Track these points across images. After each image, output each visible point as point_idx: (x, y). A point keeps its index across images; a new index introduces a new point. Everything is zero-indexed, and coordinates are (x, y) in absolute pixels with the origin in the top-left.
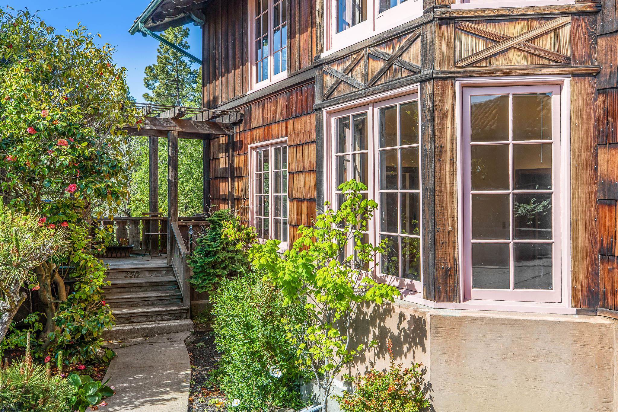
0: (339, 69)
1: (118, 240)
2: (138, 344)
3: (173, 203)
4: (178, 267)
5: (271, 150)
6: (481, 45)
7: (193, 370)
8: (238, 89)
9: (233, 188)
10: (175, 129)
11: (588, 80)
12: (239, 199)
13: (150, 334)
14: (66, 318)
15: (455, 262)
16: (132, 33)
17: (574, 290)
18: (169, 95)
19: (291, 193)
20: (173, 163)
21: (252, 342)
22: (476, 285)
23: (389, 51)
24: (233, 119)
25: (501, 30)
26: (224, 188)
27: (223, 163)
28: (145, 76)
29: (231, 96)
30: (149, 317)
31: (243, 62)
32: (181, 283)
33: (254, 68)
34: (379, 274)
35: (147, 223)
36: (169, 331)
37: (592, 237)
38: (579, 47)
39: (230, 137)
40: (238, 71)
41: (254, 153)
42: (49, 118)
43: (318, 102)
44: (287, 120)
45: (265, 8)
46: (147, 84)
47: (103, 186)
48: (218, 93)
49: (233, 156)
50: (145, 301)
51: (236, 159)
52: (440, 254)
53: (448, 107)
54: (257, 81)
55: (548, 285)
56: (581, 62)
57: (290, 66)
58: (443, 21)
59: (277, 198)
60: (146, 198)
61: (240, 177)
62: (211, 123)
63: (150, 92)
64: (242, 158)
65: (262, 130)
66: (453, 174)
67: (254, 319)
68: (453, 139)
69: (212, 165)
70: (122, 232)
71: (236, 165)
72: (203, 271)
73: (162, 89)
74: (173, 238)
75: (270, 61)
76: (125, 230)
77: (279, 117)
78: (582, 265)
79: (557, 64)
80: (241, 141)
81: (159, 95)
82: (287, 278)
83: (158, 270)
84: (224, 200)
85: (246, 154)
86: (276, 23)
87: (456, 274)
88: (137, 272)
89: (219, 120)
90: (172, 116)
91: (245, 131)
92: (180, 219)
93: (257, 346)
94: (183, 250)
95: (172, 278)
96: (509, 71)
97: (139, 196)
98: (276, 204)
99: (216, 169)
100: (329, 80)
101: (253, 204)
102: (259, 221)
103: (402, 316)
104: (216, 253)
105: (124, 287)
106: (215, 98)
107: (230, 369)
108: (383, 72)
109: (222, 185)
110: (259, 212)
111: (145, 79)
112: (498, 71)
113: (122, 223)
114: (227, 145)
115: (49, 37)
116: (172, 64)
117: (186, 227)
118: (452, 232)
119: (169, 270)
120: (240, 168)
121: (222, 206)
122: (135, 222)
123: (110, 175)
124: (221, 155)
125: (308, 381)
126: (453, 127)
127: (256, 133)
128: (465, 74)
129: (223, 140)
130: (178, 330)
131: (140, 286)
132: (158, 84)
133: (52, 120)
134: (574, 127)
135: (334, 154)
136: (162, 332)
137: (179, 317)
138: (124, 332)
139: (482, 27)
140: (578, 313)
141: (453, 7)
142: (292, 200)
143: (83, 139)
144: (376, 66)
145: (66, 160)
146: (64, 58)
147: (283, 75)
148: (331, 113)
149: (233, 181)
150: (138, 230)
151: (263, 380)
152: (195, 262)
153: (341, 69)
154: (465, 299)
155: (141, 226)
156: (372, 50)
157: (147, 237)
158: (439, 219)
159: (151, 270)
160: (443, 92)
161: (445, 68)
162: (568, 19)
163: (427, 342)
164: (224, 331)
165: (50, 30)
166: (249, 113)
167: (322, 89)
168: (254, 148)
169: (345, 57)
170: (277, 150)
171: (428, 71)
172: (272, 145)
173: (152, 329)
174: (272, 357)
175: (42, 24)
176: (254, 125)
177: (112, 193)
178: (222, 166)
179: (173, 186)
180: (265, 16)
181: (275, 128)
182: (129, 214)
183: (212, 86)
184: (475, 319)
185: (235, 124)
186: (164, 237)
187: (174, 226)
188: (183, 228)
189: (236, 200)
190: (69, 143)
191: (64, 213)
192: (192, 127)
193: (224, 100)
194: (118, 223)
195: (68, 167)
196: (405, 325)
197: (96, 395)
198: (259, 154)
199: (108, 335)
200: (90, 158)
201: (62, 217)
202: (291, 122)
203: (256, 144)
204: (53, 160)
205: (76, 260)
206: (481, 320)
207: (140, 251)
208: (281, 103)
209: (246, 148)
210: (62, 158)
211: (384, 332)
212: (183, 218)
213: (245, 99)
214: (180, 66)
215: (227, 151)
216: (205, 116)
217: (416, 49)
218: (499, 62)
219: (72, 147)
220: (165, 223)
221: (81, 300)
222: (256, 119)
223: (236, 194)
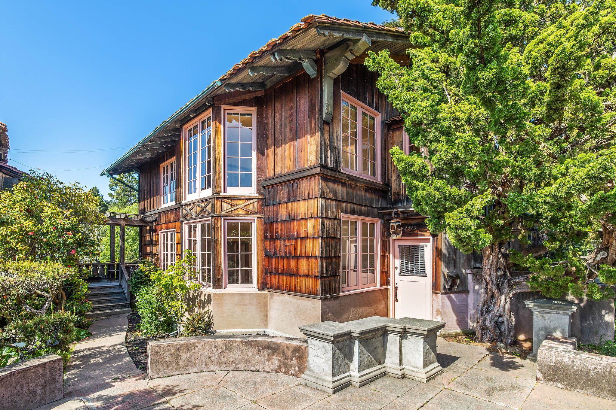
0: (188, 208)
1: (93, 274)
2: (103, 319)
3: (122, 256)
4: (124, 285)
5: (169, 234)
6: (230, 207)
7: (129, 325)
8: (155, 206)
9: (152, 249)
10: (123, 223)
11: (262, 219)
12: (155, 254)
13: (110, 315)
14: (69, 306)
15: (221, 276)
16: (102, 175)
17: (258, 283)
18: (125, 195)
19: (177, 252)
20: (122, 238)
21: (152, 308)
22: (229, 283)
23: (203, 205)
24: (153, 219)
25: (236, 202)
26: (148, 249)
27: (148, 238)
28: (110, 183)
29: (152, 209)
30: (109, 308)
31: (158, 194)
32: (126, 292)
33: (162, 198)
34: (201, 281)
35: (109, 266)
36: (119, 313)
37: (263, 267)
38: (259, 209)
39: (151, 227)
40: (155, 198)
41: (162, 234)
42: (63, 224)
43: (181, 219)
44: (175, 222)
45: (167, 173)
46: (111, 187)
47: (88, 251)
48: (146, 206)
49: (153, 236)
50: (107, 301)
51: (154, 237)
52: (216, 273)
53: (219, 226)
54: (164, 204)
55: (251, 282)
56: (260, 214)
57: (176, 199)
58: (218, 198)
59: (172, 254)
60: (108, 253)
61: (156, 245)
62: (142, 220)
63: (113, 193)
64: (157, 236)
65: (165, 225)
66: (221, 247)
67: (153, 300)
68: (221, 236)
69: (143, 238)
70: (95, 270)
71: (154, 239)
72: (136, 286)
73: (121, 191)
74: (122, 272)
75: (169, 196)
76: (97, 270)
77: (172, 220)
78: (260, 275)
79: (253, 214)
80: (156, 229)
81: (118, 194)
82: (164, 283)
83: (114, 287)
84: (149, 255)
85: (158, 235)
86: (172, 180)
87: (222, 280)
88: (104, 288)
89: (146, 219)
90: (122, 217)
91: (158, 225)
92: (126, 264)
93: (154, 311)
94: (127, 277)
95: (121, 290)
96: (238, 215)
97: (105, 251)
98: (171, 257)
99: (145, 240)
100: (185, 212)
101: (161, 257)
102: (164, 264)
103: (205, 295)
104: (142, 277)
105: (96, 295)
106: (145, 208)
107: (143, 321)
108: (201, 212)
109: (148, 248)
110: (164, 260)
111: (110, 185)
112: (235, 215)
113: (95, 266)
114: (150, 230)
115: (61, 186)
116: (127, 178)
117: (129, 267)
118: (221, 266)
119: (120, 287)
120: (156, 241)
121: (148, 257)
122: (103, 266)
123: (91, 246)
124: (147, 235)
125: (176, 323)
126: (221, 232)
127: (163, 226)
128: (224, 215)
129: (148, 228)
130: (124, 312)
131: (105, 295)
132: (118, 188)
133: (65, 224)
134: (258, 234)
135: (187, 238)
136: (115, 314)
137: (125, 307)
138: (96, 314)
139: (230, 201)
140: (259, 290)
141: (221, 194)
142: (177, 255)
143: (79, 232)
144: (199, 209)
145: (71, 241)
146: (68, 196)
147: (174, 203)
148: (186, 224)
149: (153, 247)
150: (104, 269)
151: (156, 322)
152: (132, 282)
153: (189, 208)
154: (225, 288)
155: (106, 267)
156: (198, 203)
157: (109, 273)
158: (216, 262)
159: (111, 287)
160: (217, 221)
161: (218, 213)
162: (256, 200)
163: (212, 302)
164: (141, 306)
165: (61, 183)
166: (160, 217)
167: (183, 214)
168: (162, 232)
169: (190, 204)
170: (172, 234)
171: (213, 214)
172: (170, 231)
173: (111, 313)
174: (160, 314)
175: (58, 181)
176: (161, 223)
177: (92, 253)
178: (147, 239)
179: (122, 249)
180: (167, 176)
181: (170, 225)
182: (98, 262)
183: (143, 203)
184: (227, 294)
185: (154, 221)
186: (118, 272)
187: (123, 267)
188: (127, 268)
189: (153, 255)
190: (72, 233)
191: (69, 262)
192: (132, 222)
193: (149, 210)
194: (93, 266)
195: (72, 244)
196: (206, 297)
197: (84, 335)
198: (164, 235)
199: (88, 317)
200: (82, 240)
201: (69, 264)
202: (177, 223)
203: (162, 231)
204: (66, 241)
205: (74, 282)
206: (229, 294)
207: (105, 279)
208: (173, 215)
209: (158, 232)
210: (69, 240)
211: (200, 301)
212: (128, 263)
213: (158, 211)
214: (132, 179)
215: (150, 233)
216: (139, 218)
217: (210, 205)
218: (235, 212)
219: (74, 235)
220: (118, 265)
221: (76, 299)
222: (163, 220)
223: (154, 252)
